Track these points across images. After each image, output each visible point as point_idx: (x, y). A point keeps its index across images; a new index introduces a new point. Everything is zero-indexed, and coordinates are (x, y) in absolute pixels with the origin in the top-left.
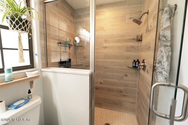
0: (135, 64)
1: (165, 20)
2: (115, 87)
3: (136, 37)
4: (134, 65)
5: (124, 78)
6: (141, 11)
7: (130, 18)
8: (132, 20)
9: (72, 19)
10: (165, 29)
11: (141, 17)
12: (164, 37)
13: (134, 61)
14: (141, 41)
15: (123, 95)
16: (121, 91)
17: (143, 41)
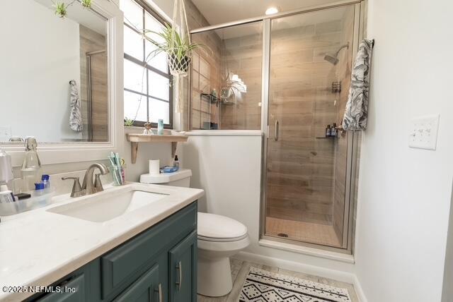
0: (330, 132)
1: (358, 57)
2: (293, 176)
3: (331, 86)
4: (328, 134)
5: (311, 158)
6: (339, 43)
7: (321, 54)
8: (324, 57)
9: (218, 56)
10: (357, 68)
11: (338, 52)
12: (356, 77)
13: (329, 126)
14: (340, 91)
15: (308, 190)
16: (304, 183)
17: (342, 92)
